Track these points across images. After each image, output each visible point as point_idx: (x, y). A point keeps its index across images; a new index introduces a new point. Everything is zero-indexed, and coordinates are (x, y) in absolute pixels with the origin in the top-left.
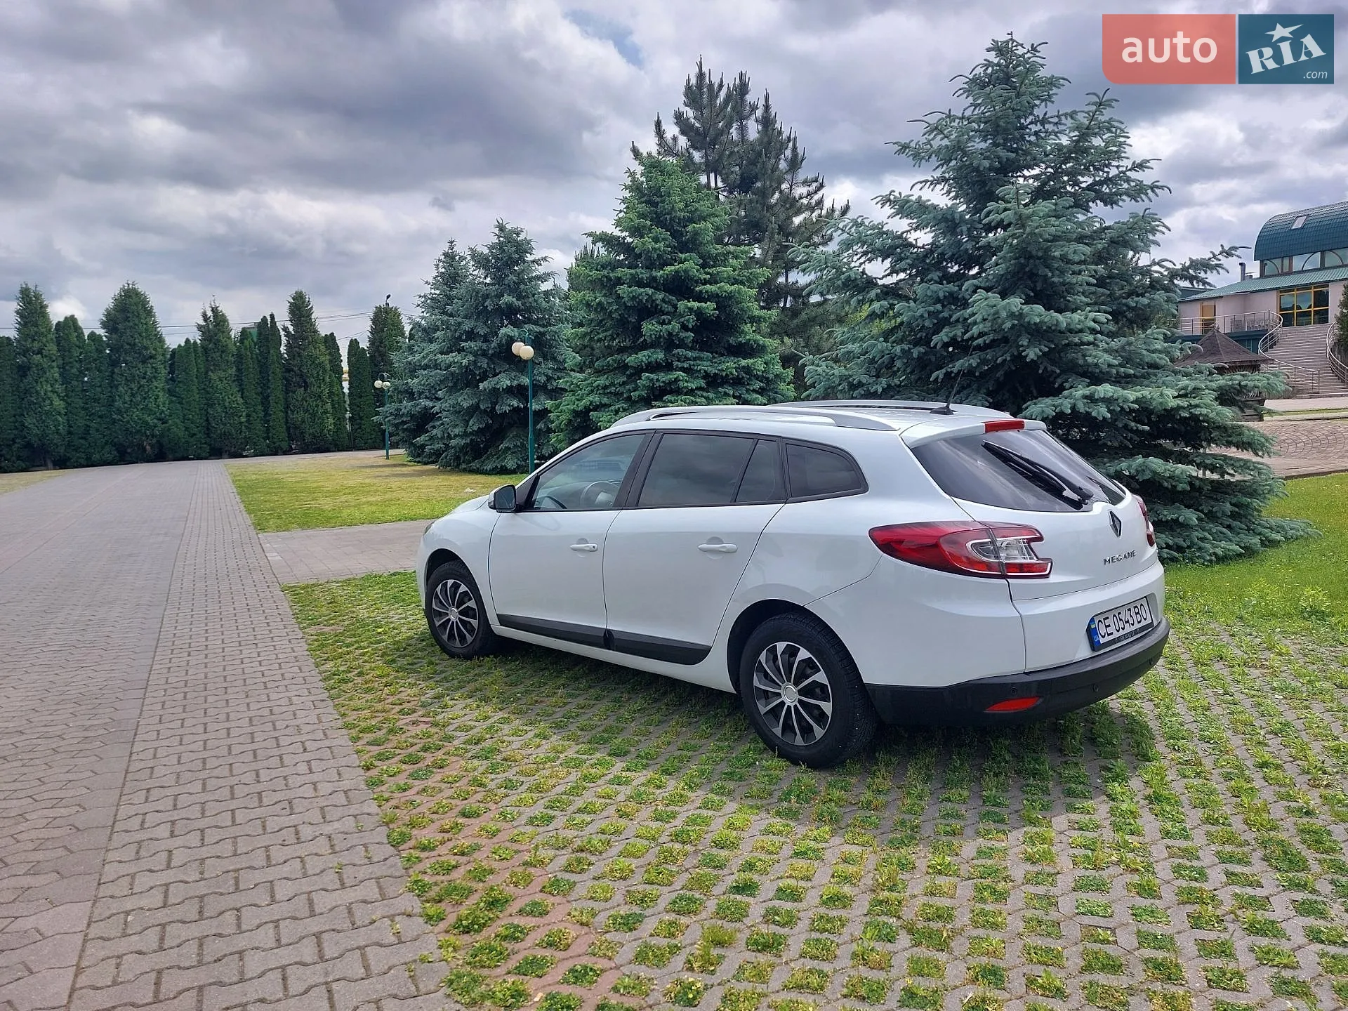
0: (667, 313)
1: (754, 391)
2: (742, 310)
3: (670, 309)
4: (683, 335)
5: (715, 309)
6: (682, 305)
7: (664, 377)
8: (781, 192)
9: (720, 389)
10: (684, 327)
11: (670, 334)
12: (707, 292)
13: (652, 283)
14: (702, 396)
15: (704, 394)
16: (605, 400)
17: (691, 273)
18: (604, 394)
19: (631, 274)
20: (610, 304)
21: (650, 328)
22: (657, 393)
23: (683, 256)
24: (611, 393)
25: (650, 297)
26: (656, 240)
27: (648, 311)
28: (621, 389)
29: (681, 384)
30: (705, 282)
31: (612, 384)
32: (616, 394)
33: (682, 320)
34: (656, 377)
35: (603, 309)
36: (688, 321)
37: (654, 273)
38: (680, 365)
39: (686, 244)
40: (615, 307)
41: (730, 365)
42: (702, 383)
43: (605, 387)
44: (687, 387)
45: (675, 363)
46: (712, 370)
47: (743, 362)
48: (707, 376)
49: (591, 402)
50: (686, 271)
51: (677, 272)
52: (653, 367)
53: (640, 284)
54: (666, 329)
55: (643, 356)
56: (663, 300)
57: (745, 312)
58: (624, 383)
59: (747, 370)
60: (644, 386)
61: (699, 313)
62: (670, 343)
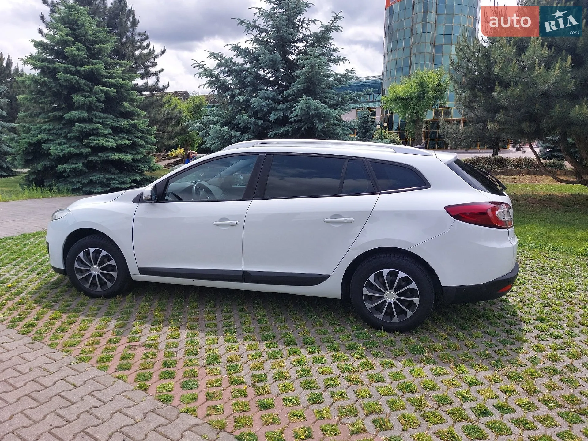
0: (87, 92)
1: (138, 137)
2: (128, 94)
3: (88, 89)
4: (98, 104)
5: (115, 92)
6: (97, 88)
7: (89, 127)
8: (127, 37)
9: (121, 135)
10: (98, 100)
11: (90, 103)
12: (109, 83)
13: (77, 73)
14: (111, 138)
15: (113, 137)
16: (51, 137)
17: (100, 71)
18: (49, 134)
19: (65, 67)
20: (50, 83)
21: (77, 98)
22: (84, 135)
23: (94, 61)
24: (53, 133)
25: (77, 81)
26: (78, 49)
27: (75, 89)
28: (60, 132)
29: (100, 131)
30: (107, 77)
31: (54, 129)
32: (57, 134)
33: (97, 96)
34: (84, 126)
35: (46, 85)
36: (101, 97)
37: (78, 68)
38: (97, 120)
39: (94, 55)
40: (54, 85)
41: (125, 123)
42: (111, 131)
43: (50, 130)
44: (103, 133)
45: (94, 119)
46: (115, 124)
47: (132, 122)
48: (112, 128)
49: (42, 138)
50: (98, 69)
51: (92, 69)
52: (82, 120)
53: (70, 72)
54: (89, 101)
55: (75, 114)
56: (84, 84)
57: (130, 95)
58: (61, 128)
59: (135, 126)
60: (77, 130)
61: (106, 93)
62: (90, 108)
